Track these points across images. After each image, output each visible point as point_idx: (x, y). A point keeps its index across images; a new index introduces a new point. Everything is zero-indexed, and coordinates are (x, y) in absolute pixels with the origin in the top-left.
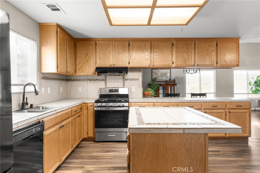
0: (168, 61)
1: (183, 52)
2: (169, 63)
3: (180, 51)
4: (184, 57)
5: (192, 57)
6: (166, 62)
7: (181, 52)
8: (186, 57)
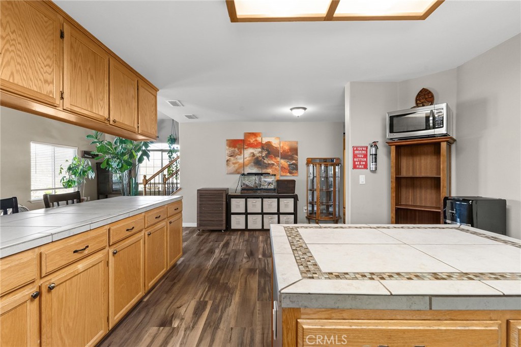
0: (46, 81)
1: (87, 73)
2: (51, 92)
3: (80, 67)
4: (89, 89)
5: (104, 97)
6: (39, 82)
7: (82, 68)
8: (92, 89)
